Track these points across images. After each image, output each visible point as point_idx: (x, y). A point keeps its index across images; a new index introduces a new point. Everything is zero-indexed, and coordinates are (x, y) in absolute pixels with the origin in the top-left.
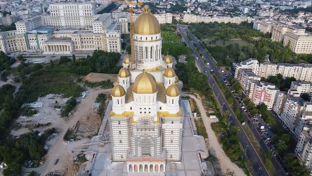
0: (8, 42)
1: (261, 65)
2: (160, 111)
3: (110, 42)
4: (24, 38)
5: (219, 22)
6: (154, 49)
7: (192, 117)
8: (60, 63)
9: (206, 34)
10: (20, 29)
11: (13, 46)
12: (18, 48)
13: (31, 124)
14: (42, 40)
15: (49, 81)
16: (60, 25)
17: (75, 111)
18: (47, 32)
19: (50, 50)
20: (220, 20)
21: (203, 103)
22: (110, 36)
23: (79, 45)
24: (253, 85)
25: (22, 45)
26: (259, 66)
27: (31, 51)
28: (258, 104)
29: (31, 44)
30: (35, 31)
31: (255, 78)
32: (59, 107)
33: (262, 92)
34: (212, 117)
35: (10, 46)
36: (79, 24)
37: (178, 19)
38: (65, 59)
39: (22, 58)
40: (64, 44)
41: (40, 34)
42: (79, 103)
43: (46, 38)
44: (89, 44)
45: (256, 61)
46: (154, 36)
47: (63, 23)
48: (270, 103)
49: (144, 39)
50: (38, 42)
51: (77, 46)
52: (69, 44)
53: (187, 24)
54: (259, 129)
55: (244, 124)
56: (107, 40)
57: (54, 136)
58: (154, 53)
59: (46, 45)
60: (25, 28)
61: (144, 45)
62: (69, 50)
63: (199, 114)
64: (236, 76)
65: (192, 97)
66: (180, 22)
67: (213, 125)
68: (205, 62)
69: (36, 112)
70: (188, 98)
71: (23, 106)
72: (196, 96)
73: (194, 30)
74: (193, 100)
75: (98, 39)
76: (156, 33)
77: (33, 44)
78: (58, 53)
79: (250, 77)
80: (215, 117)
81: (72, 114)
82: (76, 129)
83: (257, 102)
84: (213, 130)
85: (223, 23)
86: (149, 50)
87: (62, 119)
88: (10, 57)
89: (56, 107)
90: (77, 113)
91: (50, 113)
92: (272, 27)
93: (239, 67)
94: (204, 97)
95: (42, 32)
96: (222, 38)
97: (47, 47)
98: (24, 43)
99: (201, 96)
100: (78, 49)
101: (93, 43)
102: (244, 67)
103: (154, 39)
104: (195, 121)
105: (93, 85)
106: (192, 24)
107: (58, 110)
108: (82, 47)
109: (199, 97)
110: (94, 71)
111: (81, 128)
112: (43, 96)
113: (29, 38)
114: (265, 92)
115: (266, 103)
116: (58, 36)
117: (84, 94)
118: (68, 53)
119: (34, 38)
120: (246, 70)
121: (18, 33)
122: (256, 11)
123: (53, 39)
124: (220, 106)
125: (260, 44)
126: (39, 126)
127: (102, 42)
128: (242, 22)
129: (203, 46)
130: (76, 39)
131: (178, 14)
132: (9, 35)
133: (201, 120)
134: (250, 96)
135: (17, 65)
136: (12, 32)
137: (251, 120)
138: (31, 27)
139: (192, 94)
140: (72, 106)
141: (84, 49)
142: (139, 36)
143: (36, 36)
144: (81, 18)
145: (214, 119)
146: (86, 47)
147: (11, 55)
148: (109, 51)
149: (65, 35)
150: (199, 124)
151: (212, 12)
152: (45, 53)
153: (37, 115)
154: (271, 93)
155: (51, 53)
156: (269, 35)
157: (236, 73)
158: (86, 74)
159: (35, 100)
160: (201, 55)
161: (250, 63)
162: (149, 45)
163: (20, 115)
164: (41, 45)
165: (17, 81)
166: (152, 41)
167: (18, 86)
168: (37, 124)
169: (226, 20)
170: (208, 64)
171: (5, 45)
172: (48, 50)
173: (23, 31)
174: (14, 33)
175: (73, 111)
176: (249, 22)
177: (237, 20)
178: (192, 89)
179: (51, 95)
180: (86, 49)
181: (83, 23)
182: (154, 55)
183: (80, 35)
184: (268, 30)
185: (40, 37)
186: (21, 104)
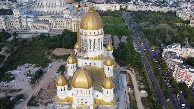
0: (8, 22)
1: (183, 48)
2: (97, 98)
3: (74, 25)
4: (18, 20)
5: (152, 11)
6: (97, 42)
7: (127, 90)
8: (39, 39)
9: (142, 19)
10: (16, 14)
11: (11, 25)
12: (14, 27)
13: (7, 89)
14: (30, 21)
15: (29, 53)
16: (43, 11)
17: (41, 79)
18: (33, 16)
19: (34, 29)
20: (153, 9)
21: (137, 78)
22: (74, 20)
23: (54, 26)
24: (176, 66)
25: (17, 24)
26: (182, 49)
27: (23, 29)
28: (179, 82)
29: (23, 24)
30: (25, 16)
31: (179, 61)
32: (30, 75)
33: (184, 73)
34: (142, 92)
35: (9, 25)
36: (56, 11)
37: (124, 7)
38: (42, 36)
39: (15, 34)
40: (43, 25)
41: (29, 17)
42: (45, 72)
43: (32, 20)
44: (61, 25)
45: (180, 45)
46: (97, 32)
47: (45, 10)
48: (190, 82)
49: (88, 33)
50: (27, 23)
51: (52, 27)
52: (47, 25)
53: (130, 11)
54: (181, 106)
55: (168, 100)
56: (73, 23)
57: (20, 102)
58: (96, 44)
59: (32, 25)
60: (19, 14)
61: (88, 38)
62: (47, 29)
63: (132, 88)
64: (163, 56)
65: (128, 71)
66: (125, 10)
67: (143, 99)
68: (140, 42)
69: (13, 79)
70: (125, 72)
71: (6, 73)
72: (132, 71)
73: (134, 16)
74: (129, 75)
75: (66, 22)
76: (98, 29)
77: (24, 24)
78: (39, 31)
79: (175, 60)
80: (145, 92)
81: (38, 82)
82: (39, 95)
83: (179, 80)
84: (143, 104)
85: (155, 11)
86: (93, 42)
87: (30, 86)
88: (7, 33)
89: (28, 75)
90: (42, 81)
91: (23, 80)
92: (191, 16)
93: (166, 50)
94: (137, 73)
95: (30, 16)
96: (154, 23)
97: (33, 27)
98: (18, 23)
99: (135, 71)
100: (54, 29)
101: (63, 24)
102: (169, 50)
103: (97, 33)
104: (129, 95)
105: (57, 58)
106: (133, 12)
107: (29, 77)
108: (56, 27)
109: (133, 72)
110: (61, 46)
111: (42, 95)
112: (22, 65)
113: (22, 20)
114: (187, 73)
115: (186, 82)
116: (41, 19)
117: (50, 65)
118: (46, 31)
119: (25, 20)
120: (171, 53)
121: (14, 16)
122: (178, 3)
123: (37, 21)
124: (149, 82)
125: (182, 29)
126: (12, 91)
127: (69, 24)
128: (168, 11)
129: (140, 28)
130: (52, 22)
131: (124, 4)
132: (8, 17)
133: (134, 94)
134: (174, 74)
135: (11, 39)
136: (11, 16)
137: (174, 96)
138: (23, 13)
139: (129, 69)
140: (40, 74)
141: (57, 29)
142: (84, 31)
143: (26, 19)
144: (57, 7)
145: (144, 93)
146: (58, 27)
147: (9, 32)
148: (73, 31)
149: (45, 19)
150: (132, 97)
151: (147, 3)
152: (31, 31)
153: (14, 81)
154: (192, 75)
155: (35, 31)
156: (188, 22)
157: (164, 54)
158: (55, 48)
159: (14, 68)
160: (138, 36)
161: (174, 46)
162: (92, 38)
163: (2, 80)
164: (29, 25)
166: (95, 35)
168: (11, 89)
169: (157, 9)
170: (143, 44)
171: (6, 24)
172: (33, 28)
173: (18, 15)
174: (12, 17)
175: (39, 80)
176: (173, 11)
177: (165, 10)
178: (129, 65)
179: (27, 65)
180: (59, 29)
181: (58, 10)
182: (96, 46)
183: (55, 19)
184: (188, 18)
185: (28, 20)
186: (5, 71)
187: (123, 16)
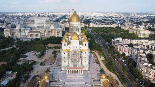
0: (12, 32)
1: (123, 40)
2: (81, 49)
3: (57, 33)
4: (19, 31)
5: (106, 27)
6: (78, 27)
7: (93, 58)
8: (35, 41)
9: (100, 31)
10: (17, 27)
11: (14, 34)
12: (16, 35)
13: (25, 60)
14: (27, 32)
15: (31, 47)
16: (35, 26)
17: (44, 56)
18: (29, 28)
19: (30, 36)
20: (106, 26)
21: (98, 54)
22: (57, 30)
23: (43, 34)
24: (119, 46)
25: (18, 34)
26: (122, 40)
27: (22, 37)
28: (122, 54)
29: (22, 34)
30: (24, 28)
31: (120, 43)
32: (37, 55)
33: (123, 48)
34: (102, 58)
35: (12, 34)
36: (43, 26)
37: (87, 26)
38: (37, 39)
39: (17, 39)
40: (37, 34)
41: (26, 29)
42: (45, 54)
43: (29, 31)
44: (48, 34)
45: (121, 38)
46: (78, 22)
47: (36, 26)
48: (127, 53)
49: (74, 23)
50: (25, 33)
51: (42, 35)
52: (39, 34)
53: (91, 27)
54: (122, 62)
55: (115, 60)
56: (56, 32)
57: (36, 64)
58: (78, 29)
59: (29, 34)
60: (20, 27)
61: (74, 26)
62: (39, 36)
63: (96, 57)
66: (88, 27)
67: (102, 61)
68: (99, 40)
69: (27, 57)
70: (92, 52)
71: (21, 55)
73: (94, 29)
74: (94, 53)
75: (52, 32)
77: (23, 34)
78: (34, 37)
79: (118, 43)
80: (103, 58)
81: (43, 57)
83: (121, 53)
85: (107, 27)
86: (76, 28)
87: (39, 59)
88: (13, 39)
89: (35, 55)
90: (44, 57)
91: (33, 57)
92: (129, 27)
93: (114, 40)
94: (99, 52)
95: (27, 28)
96: (107, 32)
97: (29, 35)
98: (19, 33)
99: (97, 51)
100: (43, 36)
101: (50, 33)
102: (115, 40)
103: (78, 23)
104: (95, 59)
105: (51, 48)
107: (36, 56)
108: (45, 35)
109: (96, 52)
110: (51, 43)
111: (46, 62)
112: (29, 51)
113: (21, 31)
114: (124, 48)
115: (125, 53)
116: (34, 31)
117: (47, 51)
118: (38, 37)
119: (23, 31)
120: (116, 41)
121: (16, 29)
122: (123, 23)
123: (32, 32)
124: (105, 55)
125: (123, 34)
126: (29, 61)
127: (54, 33)
128: (116, 27)
129: (99, 35)
130: (42, 32)
131: (87, 24)
132: (12, 29)
133: (97, 59)
134: (118, 50)
135: (16, 41)
136: (14, 28)
137: (118, 59)
138: (22, 27)
139: (94, 51)
140: (42, 54)
141: (45, 36)
142: (72, 22)
143: (25, 30)
144: (44, 23)
147: (14, 38)
148: (57, 36)
149: (37, 30)
150: (97, 60)
151: (102, 23)
152: (28, 37)
153: (27, 58)
154: (127, 48)
155: (31, 37)
156: (128, 31)
157: (113, 43)
158: (47, 44)
159: (26, 53)
160: (97, 38)
161: (118, 38)
162: (76, 26)
163: (20, 58)
164: (26, 34)
165: (17, 47)
166: (77, 24)
167: (18, 49)
168: (28, 60)
169: (109, 26)
170: (101, 41)
171: (11, 34)
172: (29, 36)
173: (19, 28)
174: (15, 29)
176: (120, 27)
177: (114, 26)
178: (94, 49)
179: (33, 51)
180: (47, 36)
181: (45, 25)
182: (78, 30)
183: (44, 30)
184: (127, 29)
185: (26, 31)
187: (87, 30)
